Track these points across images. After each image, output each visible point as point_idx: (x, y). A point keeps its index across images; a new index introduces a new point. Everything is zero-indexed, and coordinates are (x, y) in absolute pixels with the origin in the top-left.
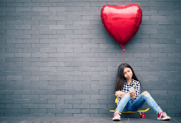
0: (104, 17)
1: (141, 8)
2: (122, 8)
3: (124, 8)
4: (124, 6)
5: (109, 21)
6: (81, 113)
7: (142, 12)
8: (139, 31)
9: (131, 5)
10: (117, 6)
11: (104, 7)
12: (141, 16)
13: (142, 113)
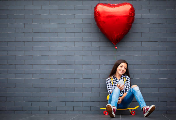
0: (97, 15)
1: (133, 7)
2: (115, 6)
4: (117, 4)
5: (102, 19)
6: (73, 111)
7: (134, 11)
8: (131, 29)
9: (124, 4)
10: (109, 4)
11: (97, 5)
12: (134, 14)
13: (132, 110)
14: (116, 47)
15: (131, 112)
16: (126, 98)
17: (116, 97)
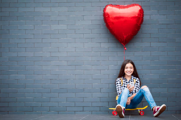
0: (106, 16)
1: (142, 8)
2: (124, 7)
3: (126, 8)
4: (126, 5)
5: (111, 20)
6: (83, 111)
7: (143, 12)
8: (140, 30)
9: (133, 5)
10: (119, 5)
11: (106, 6)
12: (143, 15)
13: (140, 110)
14: (125, 48)
15: (139, 112)
16: (136, 99)
17: (125, 98)
